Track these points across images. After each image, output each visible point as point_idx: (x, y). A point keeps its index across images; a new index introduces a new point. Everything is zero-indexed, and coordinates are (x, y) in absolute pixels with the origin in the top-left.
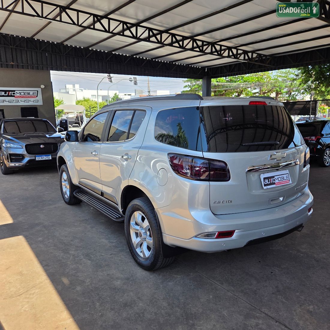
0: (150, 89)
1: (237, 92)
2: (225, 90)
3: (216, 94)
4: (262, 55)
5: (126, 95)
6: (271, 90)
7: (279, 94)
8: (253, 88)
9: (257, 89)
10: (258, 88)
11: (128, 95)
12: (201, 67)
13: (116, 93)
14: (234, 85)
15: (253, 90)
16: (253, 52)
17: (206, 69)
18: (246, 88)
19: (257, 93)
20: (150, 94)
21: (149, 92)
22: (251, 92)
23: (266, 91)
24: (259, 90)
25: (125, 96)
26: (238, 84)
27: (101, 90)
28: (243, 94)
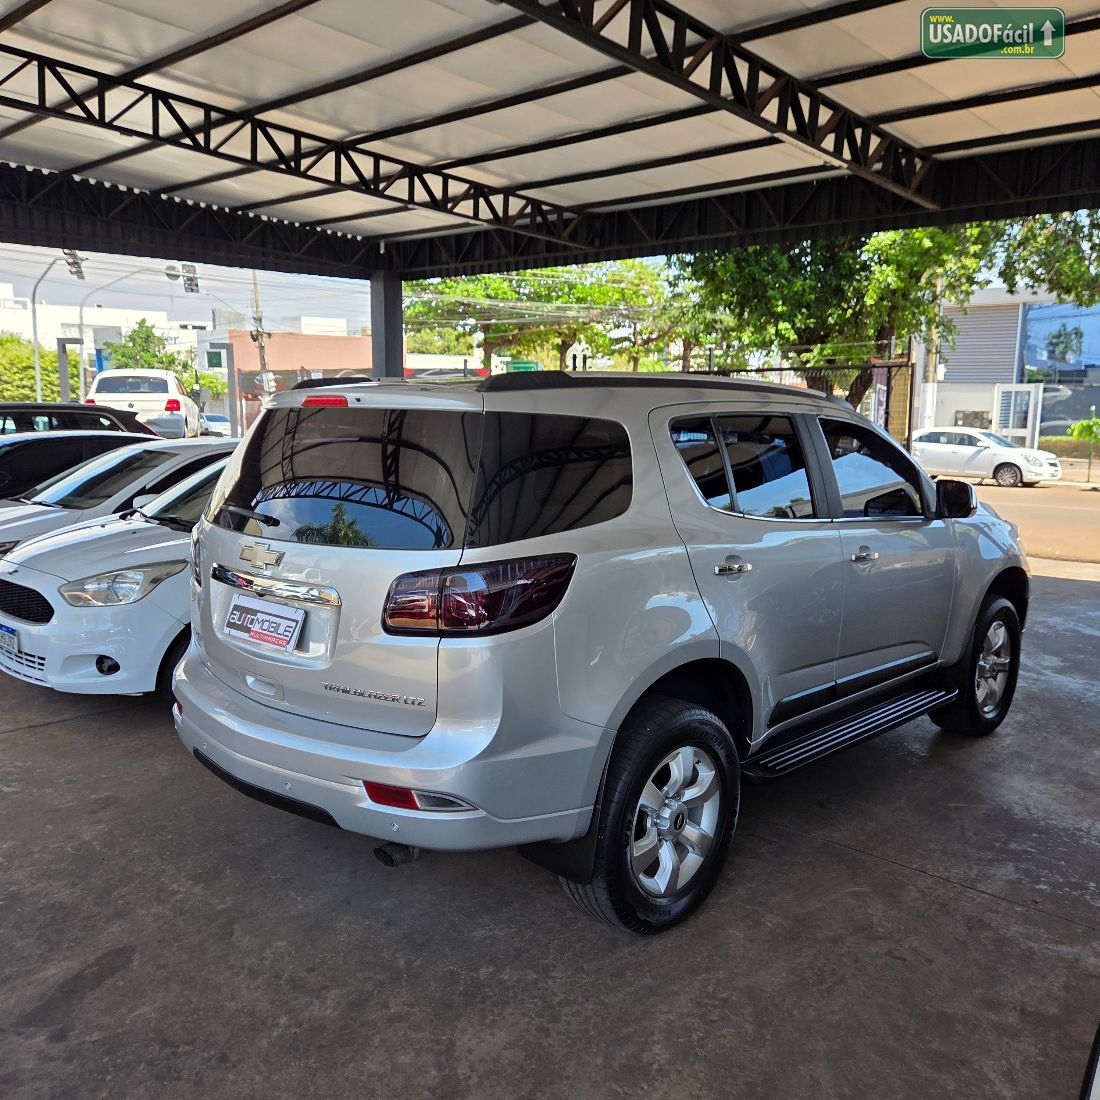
0: (260, 309)
1: (560, 334)
2: (516, 324)
3: (488, 336)
4: (545, 208)
5: (185, 327)
6: (666, 333)
7: (692, 346)
8: (614, 323)
9: (624, 326)
10: (627, 324)
11: (194, 327)
12: (364, 238)
13: (144, 321)
14: (545, 310)
15: (611, 329)
16: (508, 192)
17: (382, 245)
18: (587, 321)
19: (626, 339)
20: (260, 329)
21: (259, 320)
22: (605, 336)
23: (651, 333)
24: (632, 330)
25: (185, 331)
26: (558, 308)
27: (99, 306)
28: (580, 342)
